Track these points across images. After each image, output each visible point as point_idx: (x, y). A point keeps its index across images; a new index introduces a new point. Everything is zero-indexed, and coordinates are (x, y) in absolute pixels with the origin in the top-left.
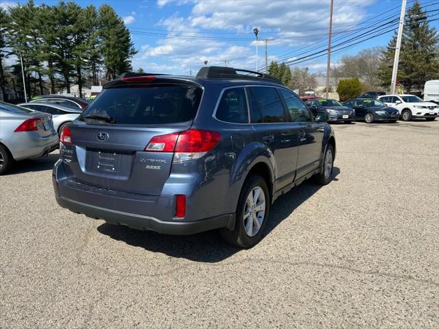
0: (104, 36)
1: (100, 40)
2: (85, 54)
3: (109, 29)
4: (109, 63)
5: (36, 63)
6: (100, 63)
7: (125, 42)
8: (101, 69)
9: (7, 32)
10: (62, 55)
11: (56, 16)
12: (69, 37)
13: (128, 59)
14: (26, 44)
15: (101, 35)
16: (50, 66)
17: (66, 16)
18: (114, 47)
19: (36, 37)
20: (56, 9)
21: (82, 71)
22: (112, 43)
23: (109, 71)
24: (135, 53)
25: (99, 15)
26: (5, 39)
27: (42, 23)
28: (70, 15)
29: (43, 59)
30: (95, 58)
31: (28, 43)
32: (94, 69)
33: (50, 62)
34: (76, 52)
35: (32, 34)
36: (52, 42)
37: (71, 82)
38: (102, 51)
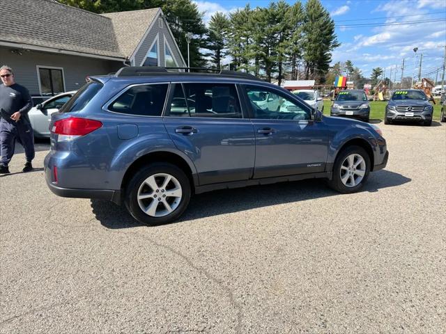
0: (307, 31)
1: (303, 34)
2: (287, 50)
3: (313, 23)
4: (308, 57)
5: (246, 62)
6: (300, 57)
7: (327, 35)
8: (301, 63)
9: (226, 36)
10: (267, 53)
11: (265, 18)
12: (276, 35)
13: (328, 53)
14: (240, 45)
15: (305, 29)
16: (257, 63)
17: (274, 16)
18: (315, 41)
19: (248, 38)
20: (266, 11)
21: (283, 66)
22: (314, 37)
23: (308, 66)
24: (337, 46)
25: (304, 11)
26: (224, 42)
27: (253, 24)
28: (278, 14)
29: (251, 57)
30: (296, 54)
31: (241, 44)
32: (294, 64)
33: (257, 59)
34: (280, 49)
35: (245, 36)
36: (260, 41)
37: (272, 78)
38: (304, 45)
